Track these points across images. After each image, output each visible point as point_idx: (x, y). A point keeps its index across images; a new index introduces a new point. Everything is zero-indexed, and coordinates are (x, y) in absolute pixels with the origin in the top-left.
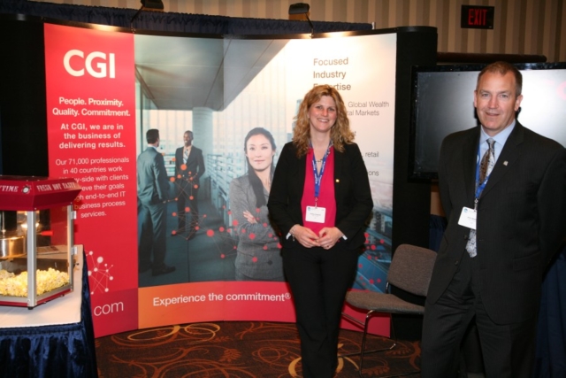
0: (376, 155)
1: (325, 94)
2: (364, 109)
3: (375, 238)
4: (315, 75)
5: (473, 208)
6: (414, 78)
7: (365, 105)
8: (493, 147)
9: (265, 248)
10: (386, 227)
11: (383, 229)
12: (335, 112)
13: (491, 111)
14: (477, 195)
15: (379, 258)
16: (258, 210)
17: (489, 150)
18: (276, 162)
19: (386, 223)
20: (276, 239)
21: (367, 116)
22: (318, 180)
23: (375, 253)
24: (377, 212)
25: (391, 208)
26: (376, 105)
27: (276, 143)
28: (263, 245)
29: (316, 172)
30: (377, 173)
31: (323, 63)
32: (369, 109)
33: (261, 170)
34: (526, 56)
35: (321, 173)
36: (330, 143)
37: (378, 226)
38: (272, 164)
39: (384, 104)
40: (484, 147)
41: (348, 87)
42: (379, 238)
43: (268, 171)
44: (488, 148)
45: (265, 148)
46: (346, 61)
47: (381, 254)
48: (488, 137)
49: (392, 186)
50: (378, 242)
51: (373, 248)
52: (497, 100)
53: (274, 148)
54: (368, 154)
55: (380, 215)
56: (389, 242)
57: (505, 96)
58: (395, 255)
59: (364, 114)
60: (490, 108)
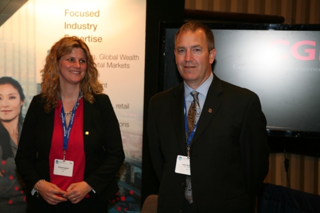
0: (127, 107)
1: (75, 46)
2: (115, 62)
3: (125, 189)
4: (66, 26)
5: (186, 155)
6: (163, 33)
7: (116, 58)
8: (197, 98)
9: (11, 202)
10: (136, 178)
11: (133, 180)
12: (85, 64)
13: (187, 65)
14: (188, 143)
15: (128, 210)
16: (4, 162)
17: (194, 101)
18: (24, 113)
19: (136, 174)
20: (22, 192)
21: (118, 69)
22: (66, 133)
23: (124, 204)
24: (128, 163)
25: (141, 159)
26: (126, 58)
27: (25, 93)
28: (8, 199)
29: (65, 124)
30: (127, 125)
31: (74, 14)
32: (120, 61)
33: (8, 121)
34: (267, 16)
35: (70, 125)
36: (80, 95)
37: (128, 177)
38: (20, 114)
39: (134, 57)
40: (189, 100)
41: (99, 40)
42: (129, 189)
43: (16, 122)
44: (193, 99)
45: (12, 98)
46: (97, 14)
47: (131, 205)
48: (192, 90)
49: (142, 137)
50: (127, 193)
51: (123, 199)
52: (191, 54)
53: (22, 98)
54: (118, 106)
55: (130, 166)
56: (138, 193)
57: (197, 50)
58: (144, 206)
59: (115, 66)
60: (186, 62)
